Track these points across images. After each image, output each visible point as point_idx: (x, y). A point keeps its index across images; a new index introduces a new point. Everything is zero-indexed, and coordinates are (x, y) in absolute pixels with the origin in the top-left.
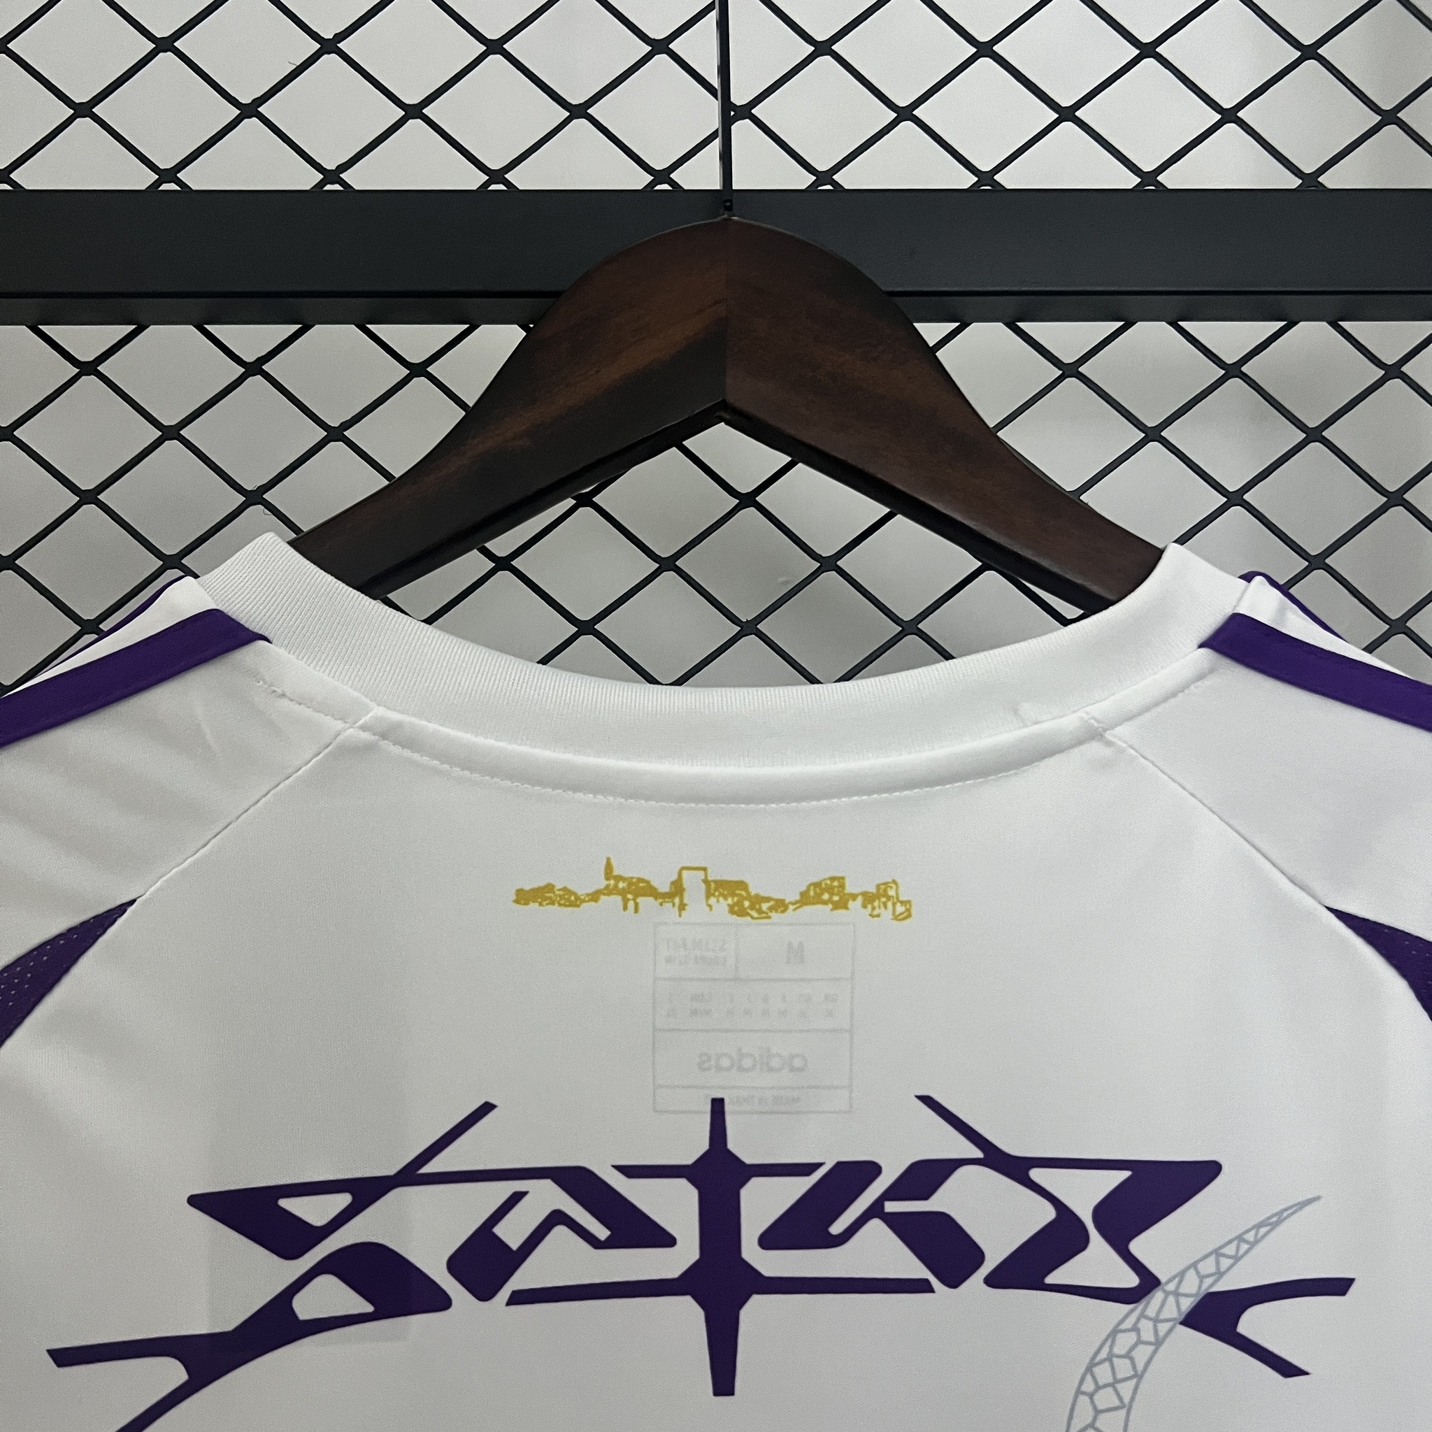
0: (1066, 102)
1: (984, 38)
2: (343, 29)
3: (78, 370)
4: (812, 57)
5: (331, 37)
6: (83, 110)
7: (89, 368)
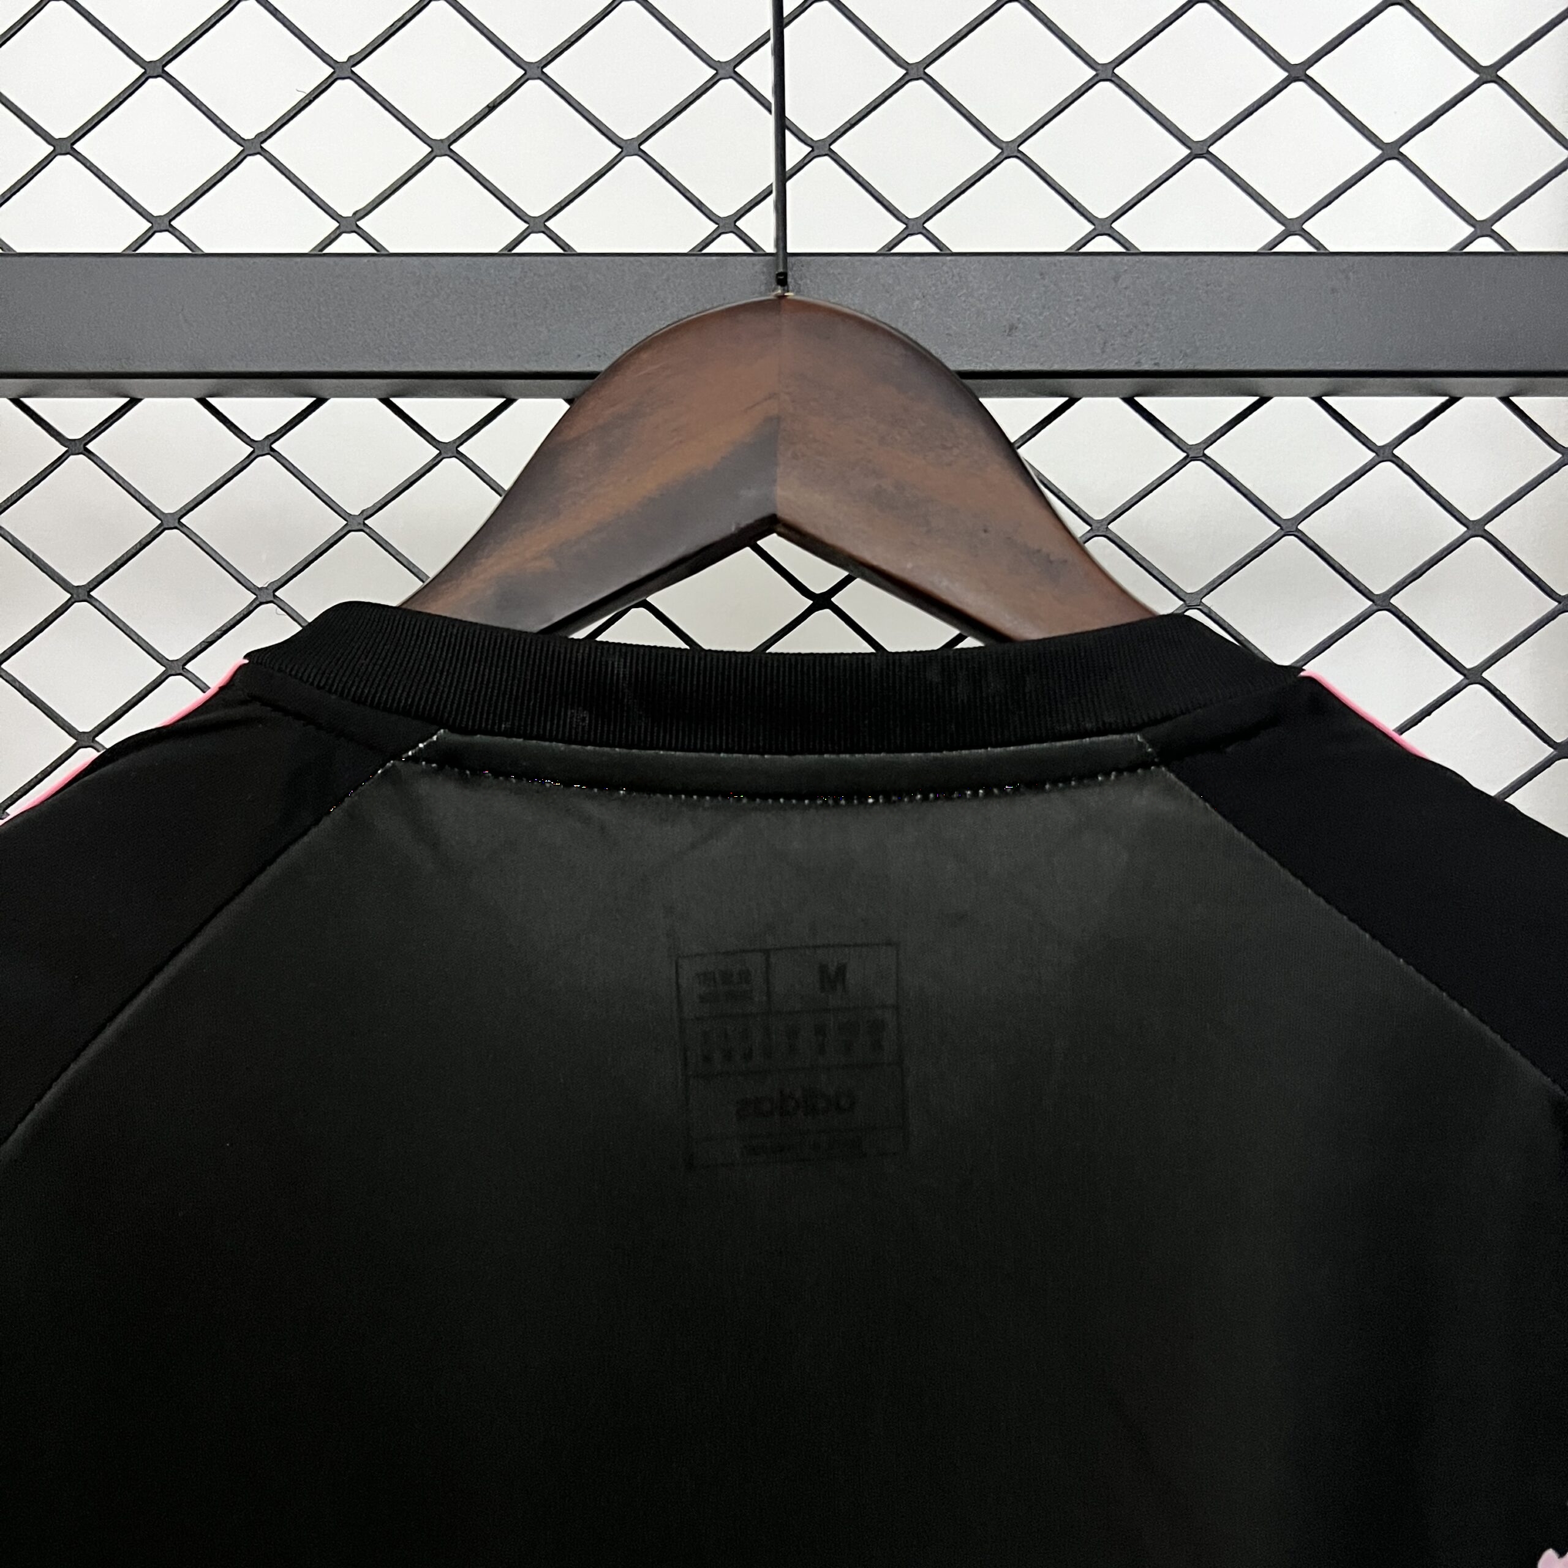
0: (1198, 135)
1: (1103, 58)
2: (359, 49)
3: (65, 449)
4: (903, 82)
5: (345, 60)
6: (65, 147)
7: (79, 447)
